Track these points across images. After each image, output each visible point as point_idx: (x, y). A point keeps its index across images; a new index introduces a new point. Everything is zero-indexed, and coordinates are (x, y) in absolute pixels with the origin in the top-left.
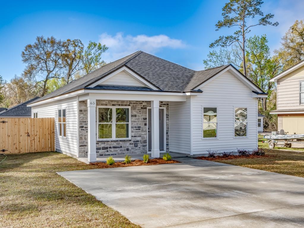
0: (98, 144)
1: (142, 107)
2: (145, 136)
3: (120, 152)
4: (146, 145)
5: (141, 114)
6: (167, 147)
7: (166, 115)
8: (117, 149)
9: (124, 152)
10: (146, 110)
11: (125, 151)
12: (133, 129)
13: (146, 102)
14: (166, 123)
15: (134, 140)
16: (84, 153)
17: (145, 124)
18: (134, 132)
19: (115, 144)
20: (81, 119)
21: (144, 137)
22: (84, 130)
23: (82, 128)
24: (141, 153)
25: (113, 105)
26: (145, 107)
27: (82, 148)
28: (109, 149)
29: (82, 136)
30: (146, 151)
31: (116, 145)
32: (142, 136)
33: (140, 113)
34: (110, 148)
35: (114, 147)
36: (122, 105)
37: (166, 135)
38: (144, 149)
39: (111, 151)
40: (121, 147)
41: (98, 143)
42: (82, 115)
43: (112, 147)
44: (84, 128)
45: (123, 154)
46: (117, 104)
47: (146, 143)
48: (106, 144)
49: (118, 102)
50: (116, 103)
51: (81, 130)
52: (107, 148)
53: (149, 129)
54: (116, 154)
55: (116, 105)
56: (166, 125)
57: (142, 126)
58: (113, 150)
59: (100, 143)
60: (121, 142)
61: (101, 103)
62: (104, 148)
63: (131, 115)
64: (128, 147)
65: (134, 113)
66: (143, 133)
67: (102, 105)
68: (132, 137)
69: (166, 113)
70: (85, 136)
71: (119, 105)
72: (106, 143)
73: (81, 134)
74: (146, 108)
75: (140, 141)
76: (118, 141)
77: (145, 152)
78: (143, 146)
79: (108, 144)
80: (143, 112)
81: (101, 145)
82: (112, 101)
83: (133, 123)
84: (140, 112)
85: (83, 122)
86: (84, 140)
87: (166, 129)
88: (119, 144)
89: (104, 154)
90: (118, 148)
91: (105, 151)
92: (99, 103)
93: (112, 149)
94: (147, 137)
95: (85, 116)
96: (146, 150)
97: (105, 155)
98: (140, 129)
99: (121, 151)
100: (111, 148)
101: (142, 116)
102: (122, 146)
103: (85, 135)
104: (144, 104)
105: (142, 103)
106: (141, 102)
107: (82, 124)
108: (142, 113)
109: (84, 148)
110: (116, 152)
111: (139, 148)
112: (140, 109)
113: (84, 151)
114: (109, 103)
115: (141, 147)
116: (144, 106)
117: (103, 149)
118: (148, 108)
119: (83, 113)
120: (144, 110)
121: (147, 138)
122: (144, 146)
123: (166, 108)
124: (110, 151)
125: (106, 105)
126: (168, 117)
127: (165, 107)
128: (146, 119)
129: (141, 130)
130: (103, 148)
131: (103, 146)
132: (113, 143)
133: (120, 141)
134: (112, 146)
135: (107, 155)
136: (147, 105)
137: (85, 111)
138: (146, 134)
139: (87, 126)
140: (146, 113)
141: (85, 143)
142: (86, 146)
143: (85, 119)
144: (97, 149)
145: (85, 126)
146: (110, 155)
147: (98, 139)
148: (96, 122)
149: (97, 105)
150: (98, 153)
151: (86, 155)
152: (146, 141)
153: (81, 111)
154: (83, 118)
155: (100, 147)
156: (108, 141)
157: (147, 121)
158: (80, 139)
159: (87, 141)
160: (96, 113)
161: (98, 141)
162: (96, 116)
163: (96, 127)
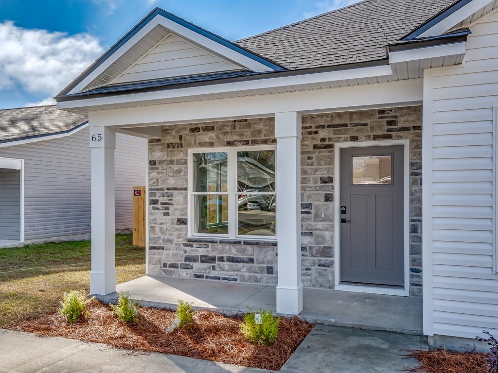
0: (192, 246)
1: (319, 143)
2: (327, 234)
3: (247, 274)
4: (331, 264)
5: (312, 164)
6: (412, 276)
7: (412, 164)
8: (240, 265)
9: (259, 276)
10: (332, 151)
11: (261, 273)
13: (329, 126)
14: (411, 194)
16: (158, 266)
17: (329, 198)
19: (234, 252)
20: (152, 182)
21: (323, 237)
22: (158, 209)
23: (156, 206)
24: (314, 286)
25: (229, 144)
26: (327, 143)
27: (155, 254)
28: (217, 262)
29: (155, 223)
30: (329, 281)
31: (236, 253)
32: (317, 232)
33: (310, 161)
34: (221, 259)
35: (232, 260)
36: (254, 142)
37: (411, 237)
38: (320, 274)
39: (222, 269)
40: (251, 260)
41: (191, 243)
42: (154, 174)
43: (225, 259)
44: (159, 206)
45: (256, 280)
46: (241, 141)
47: (332, 256)
48: (209, 249)
49: (242, 135)
50: (236, 138)
51: (154, 208)
52: (213, 259)
53: (343, 212)
54: (236, 280)
55: (237, 143)
56: (411, 201)
57: (315, 203)
58: (226, 267)
59: (195, 245)
60: (249, 248)
61: (198, 141)
62: (206, 259)
64: (269, 262)
66: (320, 225)
67: (201, 145)
69: (411, 159)
70: (161, 224)
71: (247, 143)
72: (210, 245)
73: (152, 218)
74: (331, 146)
75: (310, 247)
76: (239, 243)
77: (327, 285)
78: (319, 265)
79: (216, 250)
80: (319, 160)
81: (197, 251)
84: (309, 158)
85: (157, 189)
86: (159, 234)
87: (411, 215)
88: (244, 251)
89: (205, 275)
90: (243, 262)
91: (209, 268)
92: (193, 142)
93: (226, 265)
94: (332, 237)
95: (161, 175)
96: (330, 278)
97: (207, 277)
98: (309, 213)
99: (249, 271)
100: (224, 261)
101: (316, 170)
102: (255, 258)
103: (161, 222)
104: (323, 134)
105: (316, 133)
106: (314, 129)
107: (154, 195)
108: (315, 163)
109: (159, 254)
110: (236, 273)
111: (307, 269)
112: (311, 149)
113: (159, 261)
114: (218, 138)
115: (313, 268)
116: (323, 140)
117: (202, 261)
118: (338, 146)
119: (157, 168)
120: (325, 153)
121: (333, 242)
122: (324, 266)
123: (412, 142)
124: (220, 268)
125: (211, 144)
126: (417, 174)
127: (406, 138)
128: (331, 180)
129: (312, 215)
130: (203, 258)
131: (202, 252)
132: (227, 247)
133: (246, 243)
134: (225, 255)
135: (212, 278)
136: (332, 136)
137: (162, 162)
138: (332, 229)
139: (166, 200)
140: (331, 162)
141: (161, 241)
142: (163, 248)
143: (160, 182)
144: (187, 259)
145: (161, 200)
146: (219, 278)
147: (190, 235)
148: (186, 189)
149: (189, 145)
150: (189, 271)
151: (164, 271)
152: (329, 250)
153: (152, 163)
154: (157, 180)
155: (194, 254)
156: (212, 242)
157: (333, 188)
158: (150, 232)
159: (166, 237)
160: (186, 168)
161: (190, 240)
162: (186, 173)
163: (186, 203)
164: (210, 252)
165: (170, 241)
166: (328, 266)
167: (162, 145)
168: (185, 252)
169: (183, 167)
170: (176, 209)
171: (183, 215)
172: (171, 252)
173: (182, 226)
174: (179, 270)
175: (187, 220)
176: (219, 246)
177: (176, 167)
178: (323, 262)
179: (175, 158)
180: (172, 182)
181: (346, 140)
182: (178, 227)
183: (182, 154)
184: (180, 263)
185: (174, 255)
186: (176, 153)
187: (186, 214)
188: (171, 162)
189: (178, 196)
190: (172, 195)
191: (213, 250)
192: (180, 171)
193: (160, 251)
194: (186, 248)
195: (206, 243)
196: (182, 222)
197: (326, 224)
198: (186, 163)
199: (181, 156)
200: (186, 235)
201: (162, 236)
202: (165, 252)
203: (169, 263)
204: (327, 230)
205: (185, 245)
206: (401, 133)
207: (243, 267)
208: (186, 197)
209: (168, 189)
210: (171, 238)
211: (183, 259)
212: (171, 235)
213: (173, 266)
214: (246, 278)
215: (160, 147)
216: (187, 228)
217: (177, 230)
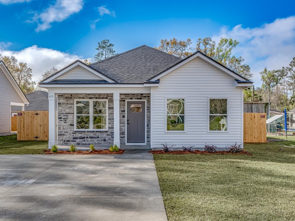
0: (76, 134)
1: (121, 99)
3: (97, 142)
4: (124, 137)
6: (147, 139)
7: (147, 107)
8: (94, 139)
9: (101, 142)
11: (102, 141)
12: (110, 121)
13: (124, 94)
14: (147, 115)
15: (111, 131)
16: (62, 142)
17: (124, 117)
18: (111, 124)
19: (92, 135)
20: (59, 111)
21: (122, 129)
22: (62, 121)
23: (61, 119)
25: (90, 98)
26: (123, 99)
27: (61, 137)
28: (85, 139)
29: (61, 126)
30: (124, 142)
31: (93, 135)
32: (120, 127)
34: (87, 138)
35: (91, 137)
36: (99, 98)
37: (147, 128)
38: (121, 140)
39: (88, 141)
40: (98, 137)
41: (76, 133)
42: (60, 108)
44: (62, 120)
45: (100, 144)
46: (94, 98)
47: (125, 134)
48: (83, 134)
49: (95, 96)
50: (93, 96)
51: (60, 120)
52: (84, 138)
53: (128, 121)
55: (93, 98)
56: (147, 117)
58: (89, 140)
59: (77, 133)
60: (97, 133)
61: (78, 97)
63: (109, 107)
64: (104, 137)
65: (111, 106)
66: (121, 125)
67: (79, 98)
68: (109, 128)
69: (147, 105)
70: (63, 126)
71: (97, 98)
72: (83, 133)
73: (59, 124)
74: (124, 101)
76: (94, 131)
77: (123, 143)
79: (85, 134)
80: (121, 105)
81: (78, 135)
82: (89, 94)
83: (110, 115)
85: (62, 114)
87: (147, 122)
89: (81, 143)
91: (83, 141)
92: (76, 97)
93: (89, 139)
94: (125, 129)
95: (63, 108)
96: (124, 141)
97: (82, 144)
99: (97, 141)
100: (88, 138)
101: (120, 108)
102: (99, 137)
103: (63, 125)
104: (122, 97)
107: (60, 115)
109: (62, 137)
110: (93, 142)
113: (62, 140)
114: (86, 96)
117: (80, 139)
118: (126, 101)
119: (61, 106)
121: (125, 130)
122: (122, 138)
123: (147, 100)
124: (87, 140)
125: (83, 98)
126: (148, 110)
127: (146, 99)
128: (124, 111)
130: (80, 138)
131: (80, 135)
132: (89, 133)
133: (96, 132)
134: (89, 136)
135: (84, 144)
136: (125, 97)
137: (63, 104)
138: (124, 126)
139: (65, 117)
140: (124, 105)
141: (63, 132)
142: (64, 135)
143: (63, 111)
144: (74, 138)
145: (63, 117)
146: (86, 144)
147: (75, 129)
148: (73, 113)
149: (75, 98)
150: (75, 142)
151: (65, 143)
152: (124, 133)
153: (59, 104)
154: (62, 110)
155: (77, 136)
156: (84, 132)
157: (125, 113)
158: (58, 129)
159: (65, 131)
160: (74, 106)
161: (75, 132)
162: (74, 108)
163: (74, 118)
164: (82, 135)
165: (67, 132)
166: (124, 138)
167: (64, 97)
168: (73, 136)
169: (72, 106)
170: (69, 121)
171: (72, 123)
172: (67, 136)
173: (72, 127)
174: (71, 142)
175: (74, 124)
176: (87, 133)
177: (69, 106)
178: (122, 137)
179: (69, 102)
180: (68, 111)
181: (129, 99)
182: (70, 127)
183: (72, 101)
184: (71, 140)
185: (69, 137)
186: (69, 100)
187: (73, 122)
188: (68, 104)
189: (70, 116)
190: (68, 116)
191: (84, 135)
192: (71, 107)
193: (63, 136)
194: (73, 134)
195: (81, 132)
196: (72, 125)
197: (123, 124)
198: (73, 104)
199: (72, 102)
200: (74, 130)
201: (63, 131)
202: (65, 136)
203: (66, 140)
204: (123, 126)
205: (73, 133)
206: (144, 98)
207: (95, 140)
208: (74, 116)
209: (66, 113)
210: (67, 131)
211: (72, 138)
212: (67, 130)
213: (69, 141)
214: (96, 143)
215: (63, 98)
216: (74, 128)
217: (70, 128)
